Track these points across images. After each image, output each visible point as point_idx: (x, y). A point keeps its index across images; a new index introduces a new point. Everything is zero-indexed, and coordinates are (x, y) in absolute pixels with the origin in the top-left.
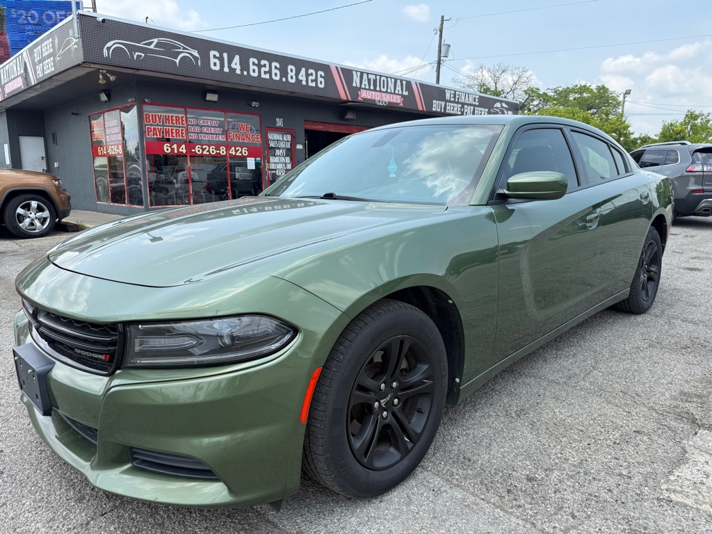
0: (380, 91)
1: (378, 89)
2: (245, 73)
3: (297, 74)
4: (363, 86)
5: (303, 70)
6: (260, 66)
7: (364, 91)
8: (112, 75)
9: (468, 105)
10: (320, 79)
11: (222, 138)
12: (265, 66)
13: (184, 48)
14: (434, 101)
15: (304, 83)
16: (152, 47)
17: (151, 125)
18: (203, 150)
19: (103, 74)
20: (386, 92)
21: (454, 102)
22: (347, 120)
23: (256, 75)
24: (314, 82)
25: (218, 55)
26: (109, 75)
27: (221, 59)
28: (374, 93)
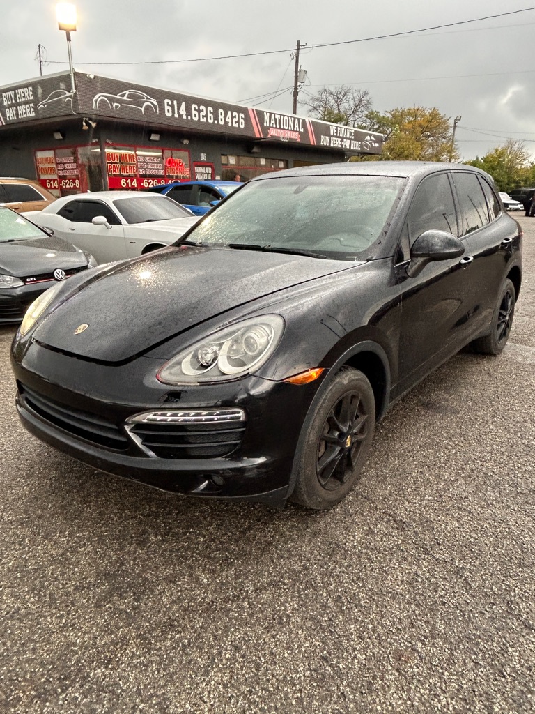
0: (284, 129)
1: (282, 127)
2: (189, 118)
3: (225, 117)
4: (271, 125)
5: (229, 112)
6: (199, 111)
7: (272, 130)
8: (94, 122)
9: (347, 139)
10: (241, 121)
11: (161, 173)
12: (203, 111)
13: (147, 98)
14: (322, 136)
15: (230, 124)
16: (125, 98)
17: (112, 163)
18: (149, 183)
19: (86, 122)
20: (288, 130)
21: (336, 137)
22: (254, 153)
23: (196, 119)
24: (236, 123)
25: (170, 103)
26: (90, 122)
27: (172, 106)
28: (279, 131)
